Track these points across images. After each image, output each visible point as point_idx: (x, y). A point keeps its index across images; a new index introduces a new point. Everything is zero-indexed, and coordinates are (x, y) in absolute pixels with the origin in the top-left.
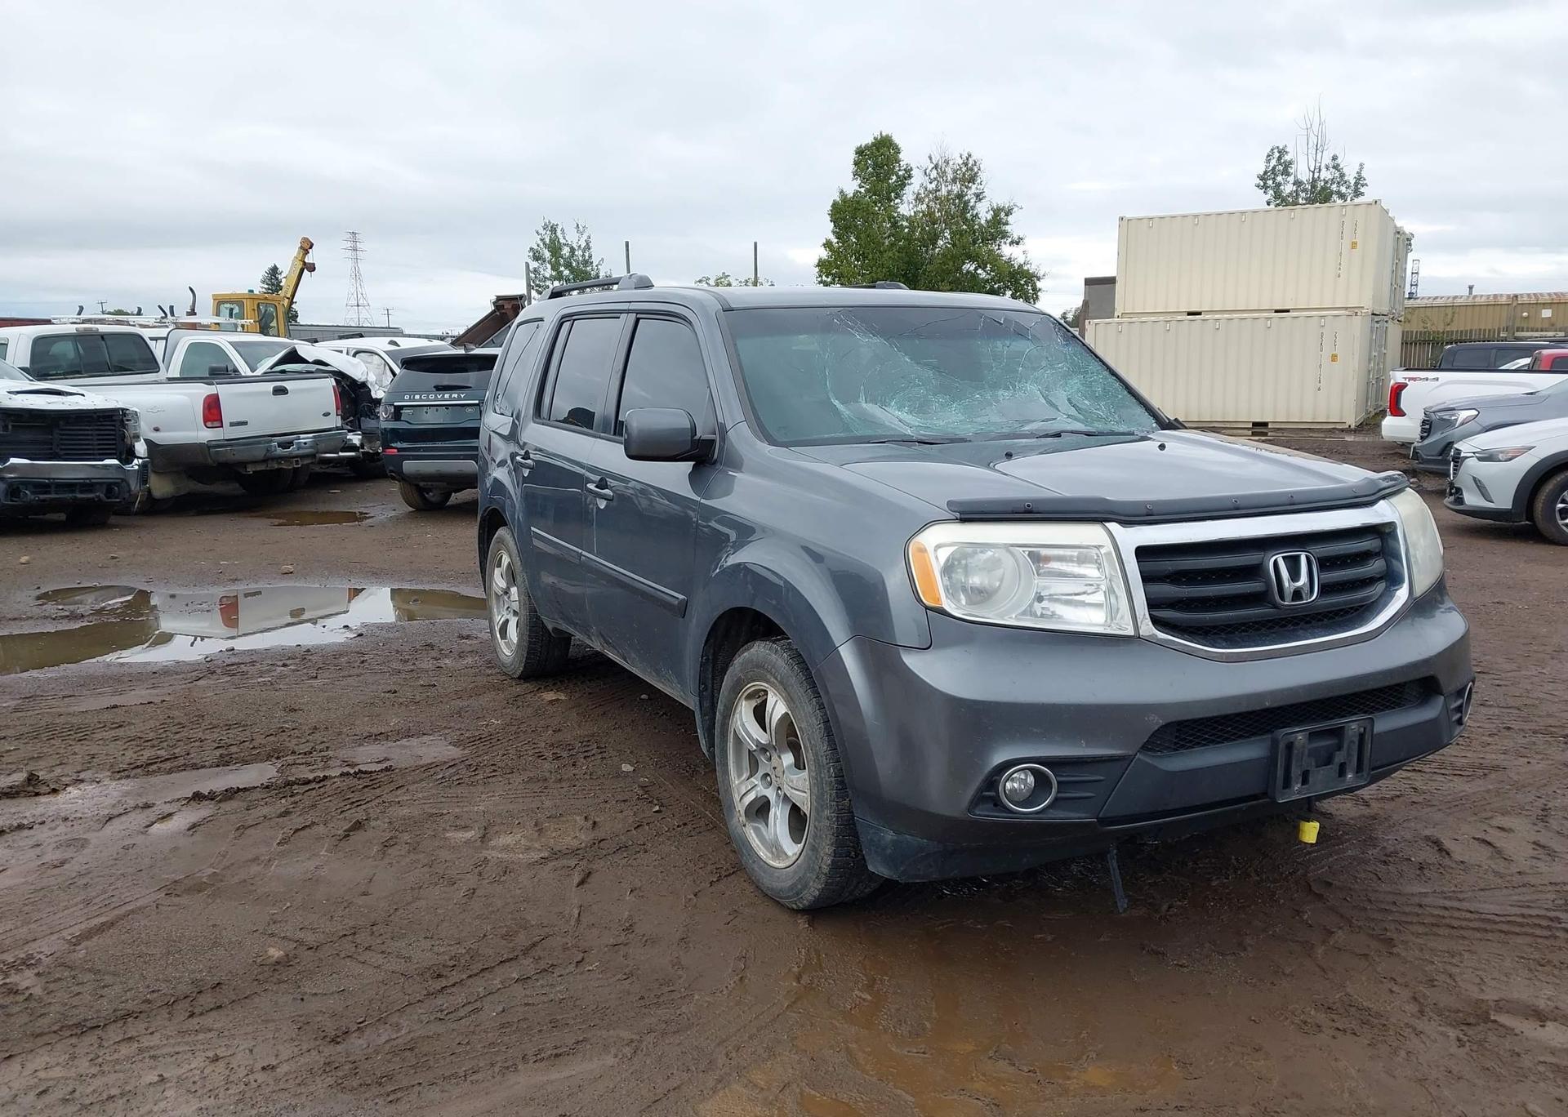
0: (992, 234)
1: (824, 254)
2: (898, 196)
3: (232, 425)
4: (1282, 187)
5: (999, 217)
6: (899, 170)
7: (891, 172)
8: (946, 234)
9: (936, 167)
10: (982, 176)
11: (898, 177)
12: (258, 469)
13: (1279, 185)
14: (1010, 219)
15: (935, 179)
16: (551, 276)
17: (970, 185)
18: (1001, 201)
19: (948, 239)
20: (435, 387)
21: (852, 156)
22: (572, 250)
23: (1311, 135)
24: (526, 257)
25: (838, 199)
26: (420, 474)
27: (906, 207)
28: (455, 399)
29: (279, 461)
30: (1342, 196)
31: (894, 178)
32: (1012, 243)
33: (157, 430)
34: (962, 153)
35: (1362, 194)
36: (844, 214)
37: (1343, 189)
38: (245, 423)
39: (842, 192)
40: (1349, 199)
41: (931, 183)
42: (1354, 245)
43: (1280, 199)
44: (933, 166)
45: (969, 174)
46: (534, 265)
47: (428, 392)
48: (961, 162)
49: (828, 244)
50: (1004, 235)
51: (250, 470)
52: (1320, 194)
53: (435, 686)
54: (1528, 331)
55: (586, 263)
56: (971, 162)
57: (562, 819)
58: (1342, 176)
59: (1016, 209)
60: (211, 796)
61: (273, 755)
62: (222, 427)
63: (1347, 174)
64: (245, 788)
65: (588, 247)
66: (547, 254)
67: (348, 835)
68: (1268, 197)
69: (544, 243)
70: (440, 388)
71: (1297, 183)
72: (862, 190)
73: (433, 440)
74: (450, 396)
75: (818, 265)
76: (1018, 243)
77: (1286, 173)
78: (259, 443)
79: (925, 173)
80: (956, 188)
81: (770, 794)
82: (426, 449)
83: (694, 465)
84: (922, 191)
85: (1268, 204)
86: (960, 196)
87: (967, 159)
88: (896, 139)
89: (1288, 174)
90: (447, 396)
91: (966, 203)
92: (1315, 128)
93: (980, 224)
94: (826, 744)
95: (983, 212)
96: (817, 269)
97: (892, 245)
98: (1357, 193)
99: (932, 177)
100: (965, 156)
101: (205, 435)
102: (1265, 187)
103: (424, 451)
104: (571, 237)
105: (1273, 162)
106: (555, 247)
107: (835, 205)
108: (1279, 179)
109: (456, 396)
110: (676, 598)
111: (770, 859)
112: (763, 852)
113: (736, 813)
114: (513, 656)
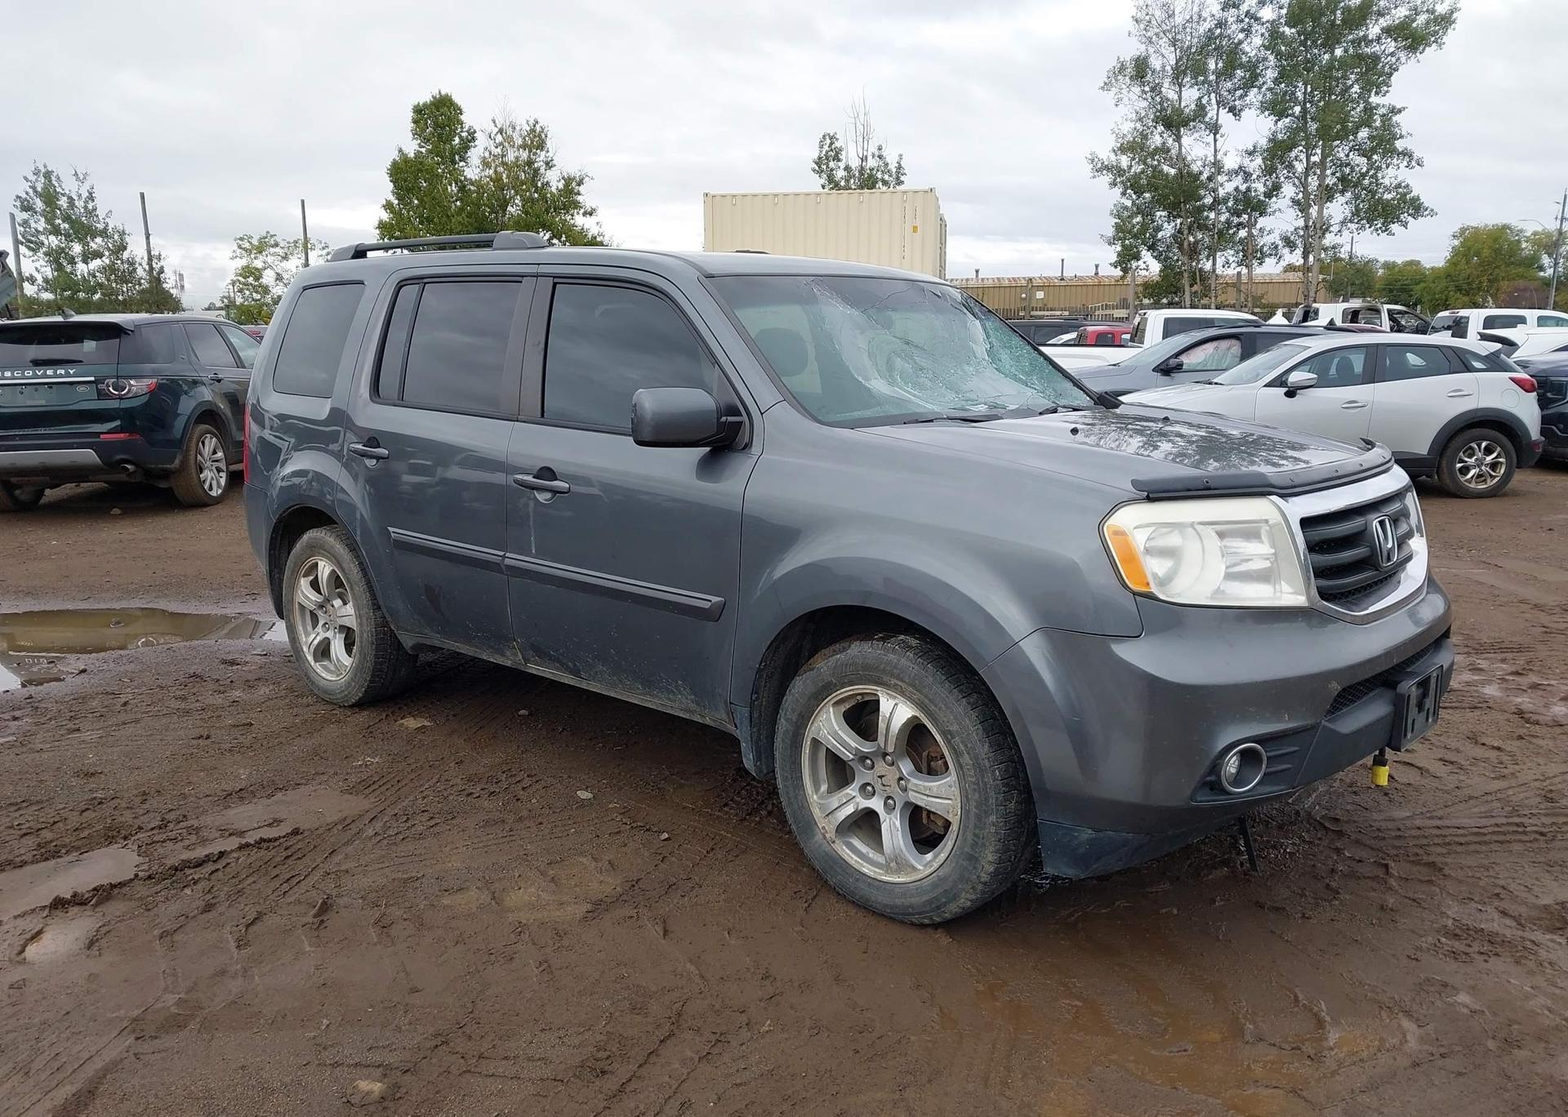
0: (564, 205)
1: (385, 216)
2: (463, 159)
4: (834, 172)
5: (571, 187)
6: (462, 132)
7: (453, 133)
8: (516, 201)
9: (501, 131)
10: (549, 144)
11: (460, 137)
13: (832, 170)
14: (582, 189)
15: (501, 144)
16: (45, 229)
17: (538, 151)
18: (573, 170)
19: (519, 206)
20: (31, 362)
21: (410, 115)
22: (71, 199)
23: (858, 124)
24: (10, 206)
25: (397, 159)
26: (16, 468)
27: (472, 170)
28: (61, 376)
30: (885, 183)
31: (457, 140)
32: (585, 214)
34: (528, 118)
35: (902, 182)
36: (404, 174)
37: (886, 177)
39: (400, 151)
40: (892, 186)
41: (497, 147)
42: (915, 229)
43: (832, 181)
44: (497, 130)
45: (536, 140)
46: (21, 216)
47: (23, 368)
48: (528, 129)
49: (388, 206)
50: (576, 205)
52: (868, 181)
53: (252, 724)
54: (1040, 310)
55: (91, 213)
56: (538, 129)
57: (564, 863)
58: (887, 165)
59: (587, 179)
60: (78, 901)
61: (112, 835)
63: (889, 162)
64: (120, 883)
65: (91, 198)
66: (39, 205)
67: (322, 921)
68: (823, 181)
69: (35, 191)
70: (37, 363)
71: (847, 168)
72: (423, 150)
73: (35, 426)
74: (55, 372)
75: (379, 227)
76: (591, 215)
77: (837, 158)
79: (490, 137)
80: (524, 155)
81: (876, 804)
82: (23, 437)
83: (710, 451)
84: (487, 155)
85: (823, 187)
86: (530, 163)
87: (535, 126)
88: (457, 99)
89: (839, 160)
90: (49, 372)
91: (536, 171)
92: (862, 116)
93: (551, 193)
94: (987, 745)
95: (554, 180)
96: (378, 231)
97: (461, 209)
98: (899, 182)
99: (497, 142)
100: (532, 122)
102: (820, 172)
103: (20, 440)
104: (69, 186)
105: (826, 148)
106: (50, 197)
107: (395, 164)
108: (832, 164)
109: (63, 372)
110: (707, 600)
111: (881, 875)
112: (867, 869)
113: (817, 830)
114: (345, 681)
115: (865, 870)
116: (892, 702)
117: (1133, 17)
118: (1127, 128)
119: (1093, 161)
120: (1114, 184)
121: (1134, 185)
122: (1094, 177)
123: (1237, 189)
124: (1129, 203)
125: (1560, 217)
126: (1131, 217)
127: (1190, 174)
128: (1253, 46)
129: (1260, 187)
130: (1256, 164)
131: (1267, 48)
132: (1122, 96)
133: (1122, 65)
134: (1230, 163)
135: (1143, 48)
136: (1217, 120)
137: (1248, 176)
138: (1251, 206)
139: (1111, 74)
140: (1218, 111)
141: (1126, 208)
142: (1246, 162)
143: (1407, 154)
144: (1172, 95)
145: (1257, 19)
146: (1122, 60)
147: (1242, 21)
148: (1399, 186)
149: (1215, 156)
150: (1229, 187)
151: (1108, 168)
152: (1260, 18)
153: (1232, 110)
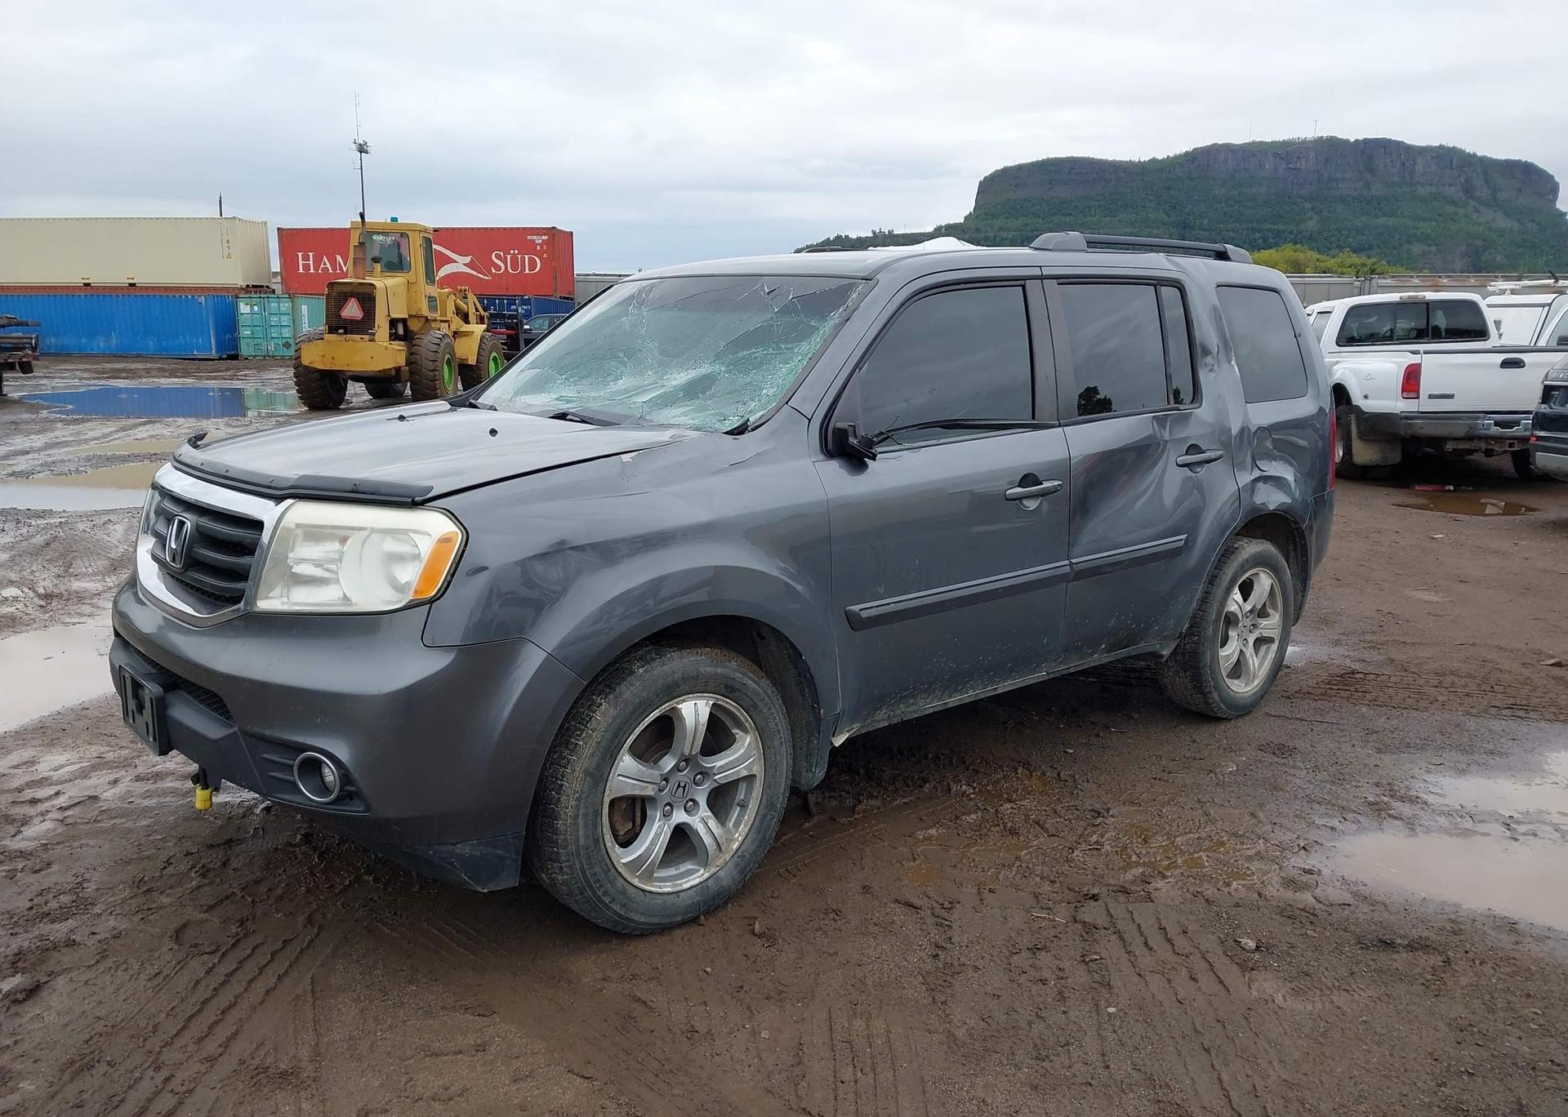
3: (1431, 397)
12: (1460, 447)
29: (1489, 441)
33: (1366, 397)
38: (1451, 396)
51: (1449, 447)
62: (1418, 398)
78: (1460, 419)
101: (1398, 405)
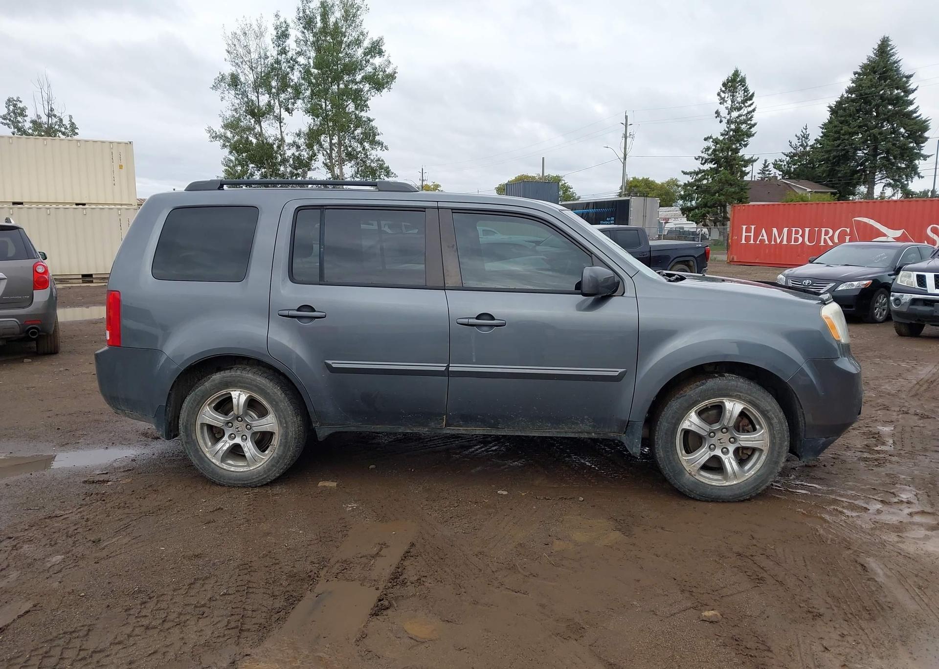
4: (22, 124)
30: (63, 133)
35: (77, 134)
37: (63, 130)
40: (69, 136)
42: (121, 167)
43: (21, 130)
58: (61, 121)
63: (63, 119)
77: (22, 114)
89: (24, 116)
92: (46, 88)
98: (75, 134)
105: (12, 107)
110: (615, 372)
111: (725, 483)
112: (714, 483)
113: (685, 471)
114: (264, 468)
115: (714, 484)
116: (732, 404)
117: (226, 50)
118: (229, 114)
119: (210, 131)
120: (224, 146)
121: (235, 148)
122: (211, 141)
123: (293, 154)
124: (233, 158)
125: (421, 179)
126: (234, 166)
127: (268, 144)
128: (295, 77)
129: (305, 154)
130: (301, 141)
131: (303, 79)
132: (225, 95)
133: (223, 77)
134: (289, 139)
135: (234, 69)
136: (280, 115)
137: (298, 147)
138: (303, 164)
139: (217, 81)
140: (280, 110)
141: (231, 161)
142: (297, 139)
143: (380, 144)
144: (254, 98)
145: (297, 62)
146: (222, 74)
147: (289, 62)
148: (378, 160)
149: (281, 135)
150: (289, 153)
151: (220, 137)
152: (298, 62)
153: (287, 110)
